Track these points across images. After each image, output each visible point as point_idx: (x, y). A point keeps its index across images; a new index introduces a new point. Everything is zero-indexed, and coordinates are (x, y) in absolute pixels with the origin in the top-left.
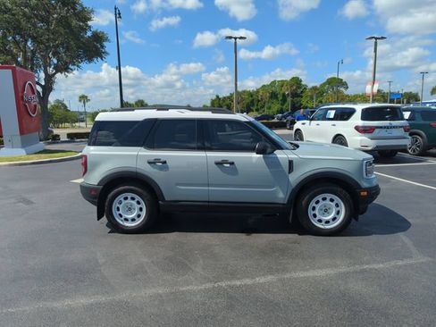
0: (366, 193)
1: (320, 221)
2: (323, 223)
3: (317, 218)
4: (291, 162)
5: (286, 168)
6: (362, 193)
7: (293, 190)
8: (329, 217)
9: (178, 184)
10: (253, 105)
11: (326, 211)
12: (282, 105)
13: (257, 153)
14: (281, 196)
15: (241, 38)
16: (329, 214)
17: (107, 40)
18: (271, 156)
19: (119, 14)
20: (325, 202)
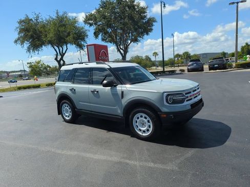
0: (165, 116)
1: (140, 130)
2: (142, 132)
3: (138, 128)
5: (120, 96)
6: (162, 115)
11: (143, 124)
13: (103, 86)
14: (119, 112)
15: (242, 2)
16: (145, 126)
20: (142, 119)
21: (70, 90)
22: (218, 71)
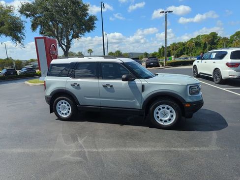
0: (189, 105)
1: (161, 120)
2: (163, 121)
3: (159, 119)
4: (143, 86)
5: (140, 89)
6: (186, 105)
7: (145, 101)
8: (166, 119)
9: (85, 97)
10: (185, 51)
11: (165, 115)
12: (204, 50)
13: (123, 81)
14: (138, 105)
15: (169, 12)
16: (167, 117)
17: (96, 20)
18: (133, 82)
19: (104, 5)
20: (164, 110)
21: (72, 85)
22: (154, 68)
